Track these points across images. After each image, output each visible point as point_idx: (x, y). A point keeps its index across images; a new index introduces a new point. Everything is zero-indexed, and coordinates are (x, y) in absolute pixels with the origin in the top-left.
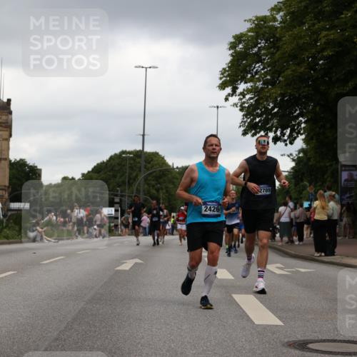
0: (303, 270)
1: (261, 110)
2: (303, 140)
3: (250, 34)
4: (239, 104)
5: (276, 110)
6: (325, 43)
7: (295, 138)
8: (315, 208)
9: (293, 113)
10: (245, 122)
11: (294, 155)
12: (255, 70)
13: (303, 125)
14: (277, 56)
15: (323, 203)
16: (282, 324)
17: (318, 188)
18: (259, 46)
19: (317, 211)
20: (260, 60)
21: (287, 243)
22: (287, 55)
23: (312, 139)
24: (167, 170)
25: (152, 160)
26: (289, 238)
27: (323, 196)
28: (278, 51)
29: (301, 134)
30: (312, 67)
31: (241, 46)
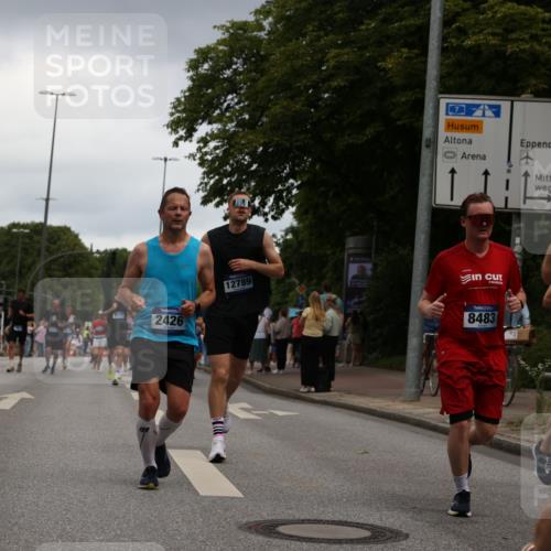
0: (280, 413)
1: (232, 166)
2: (294, 214)
3: (221, 48)
4: (198, 156)
5: (255, 167)
6: (335, 67)
7: (283, 211)
8: (305, 319)
9: (280, 173)
10: (206, 184)
11: (279, 237)
12: (225, 104)
13: (295, 191)
14: (260, 84)
15: (318, 312)
16: (241, 495)
17: (313, 288)
18: (234, 67)
19: (307, 323)
20: (234, 90)
21: (261, 371)
22: (275, 83)
23: (306, 212)
24: (80, 255)
25: (59, 239)
26: (263, 364)
27: (317, 300)
28: (262, 76)
29: (293, 206)
30: (313, 102)
31: (206, 66)
